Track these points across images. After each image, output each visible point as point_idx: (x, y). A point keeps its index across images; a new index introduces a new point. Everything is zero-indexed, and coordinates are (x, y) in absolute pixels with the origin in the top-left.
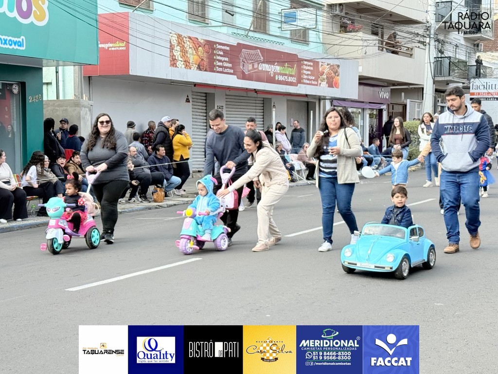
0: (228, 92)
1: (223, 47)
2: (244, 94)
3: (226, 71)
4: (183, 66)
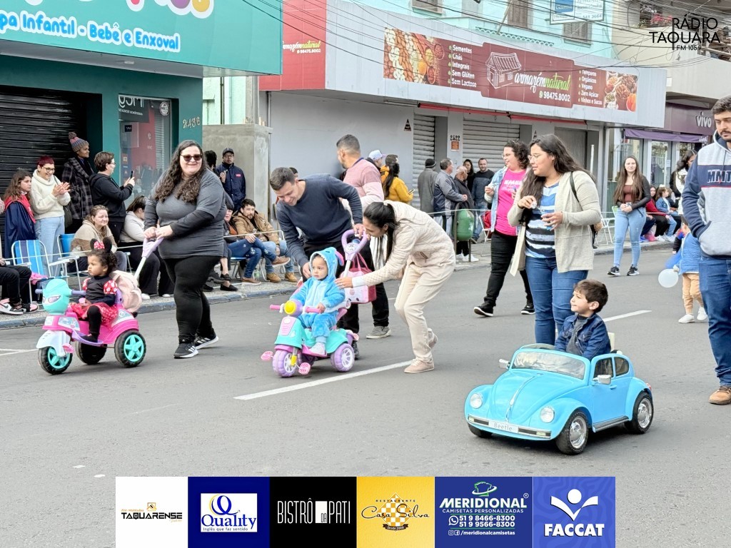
0: (467, 116)
1: (462, 50)
2: (491, 118)
3: (466, 84)
4: (403, 77)
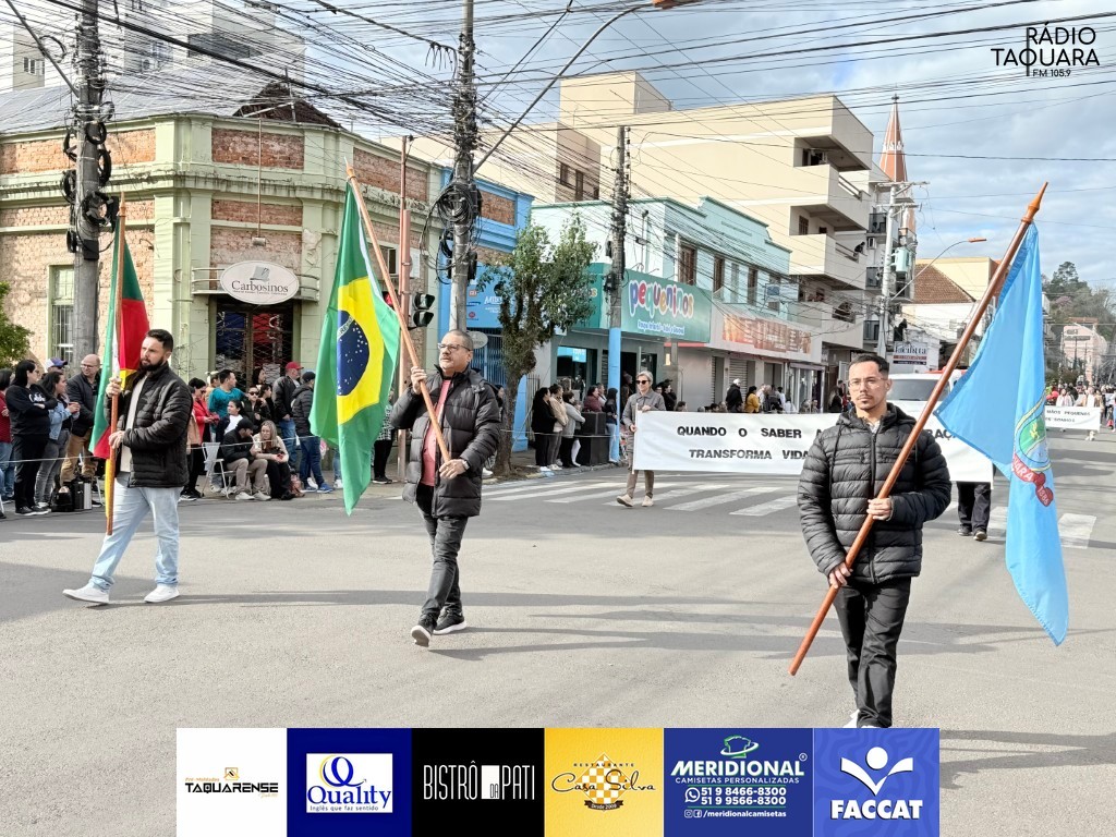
1: (749, 322)
3: (749, 341)
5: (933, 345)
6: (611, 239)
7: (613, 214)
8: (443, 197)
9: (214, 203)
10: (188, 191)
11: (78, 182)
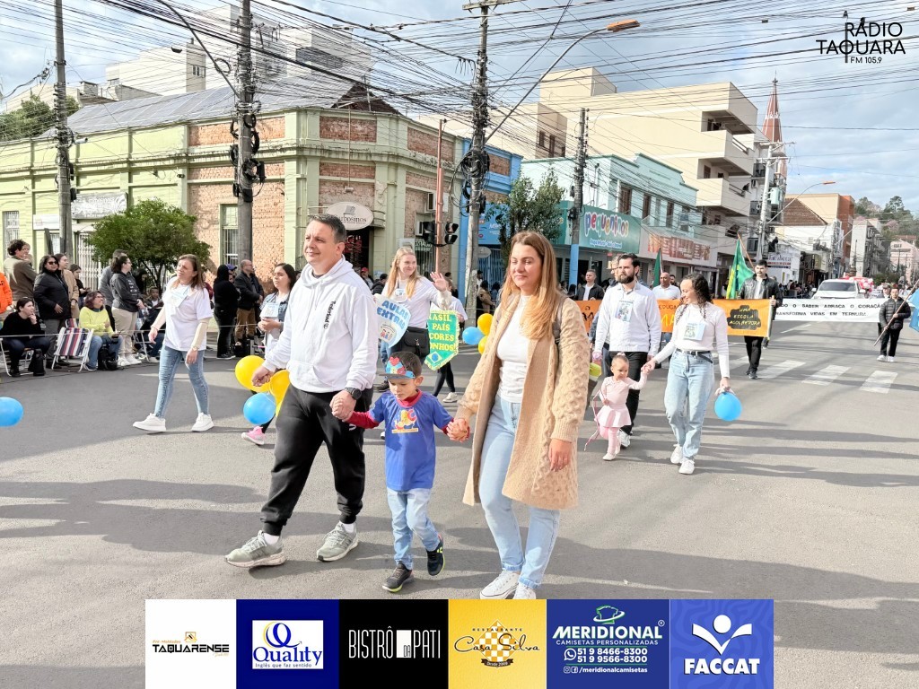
5: (796, 255)
6: (574, 185)
7: (576, 168)
8: (465, 159)
9: (321, 164)
10: (305, 157)
11: (239, 152)
